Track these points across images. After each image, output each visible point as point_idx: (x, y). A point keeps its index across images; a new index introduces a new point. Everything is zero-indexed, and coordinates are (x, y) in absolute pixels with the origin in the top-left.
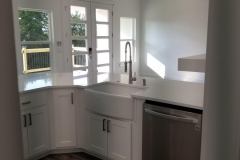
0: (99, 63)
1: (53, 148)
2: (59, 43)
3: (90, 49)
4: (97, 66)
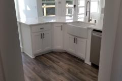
1: (53, 49)
2: (60, 3)
3: (75, 6)
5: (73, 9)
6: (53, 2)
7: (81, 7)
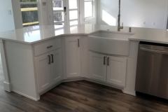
0: (70, 19)
3: (65, 8)
4: (69, 21)
5: (63, 14)
6: (33, 3)
7: (72, 10)
